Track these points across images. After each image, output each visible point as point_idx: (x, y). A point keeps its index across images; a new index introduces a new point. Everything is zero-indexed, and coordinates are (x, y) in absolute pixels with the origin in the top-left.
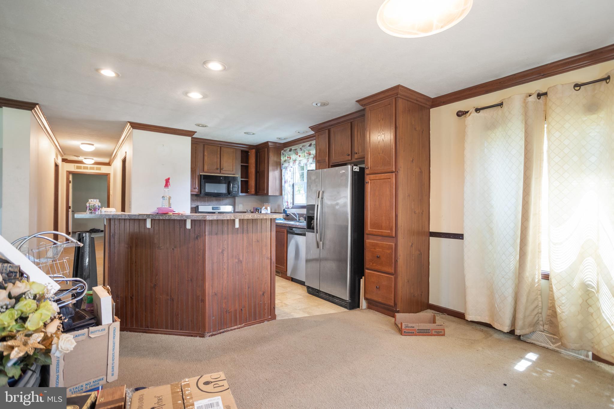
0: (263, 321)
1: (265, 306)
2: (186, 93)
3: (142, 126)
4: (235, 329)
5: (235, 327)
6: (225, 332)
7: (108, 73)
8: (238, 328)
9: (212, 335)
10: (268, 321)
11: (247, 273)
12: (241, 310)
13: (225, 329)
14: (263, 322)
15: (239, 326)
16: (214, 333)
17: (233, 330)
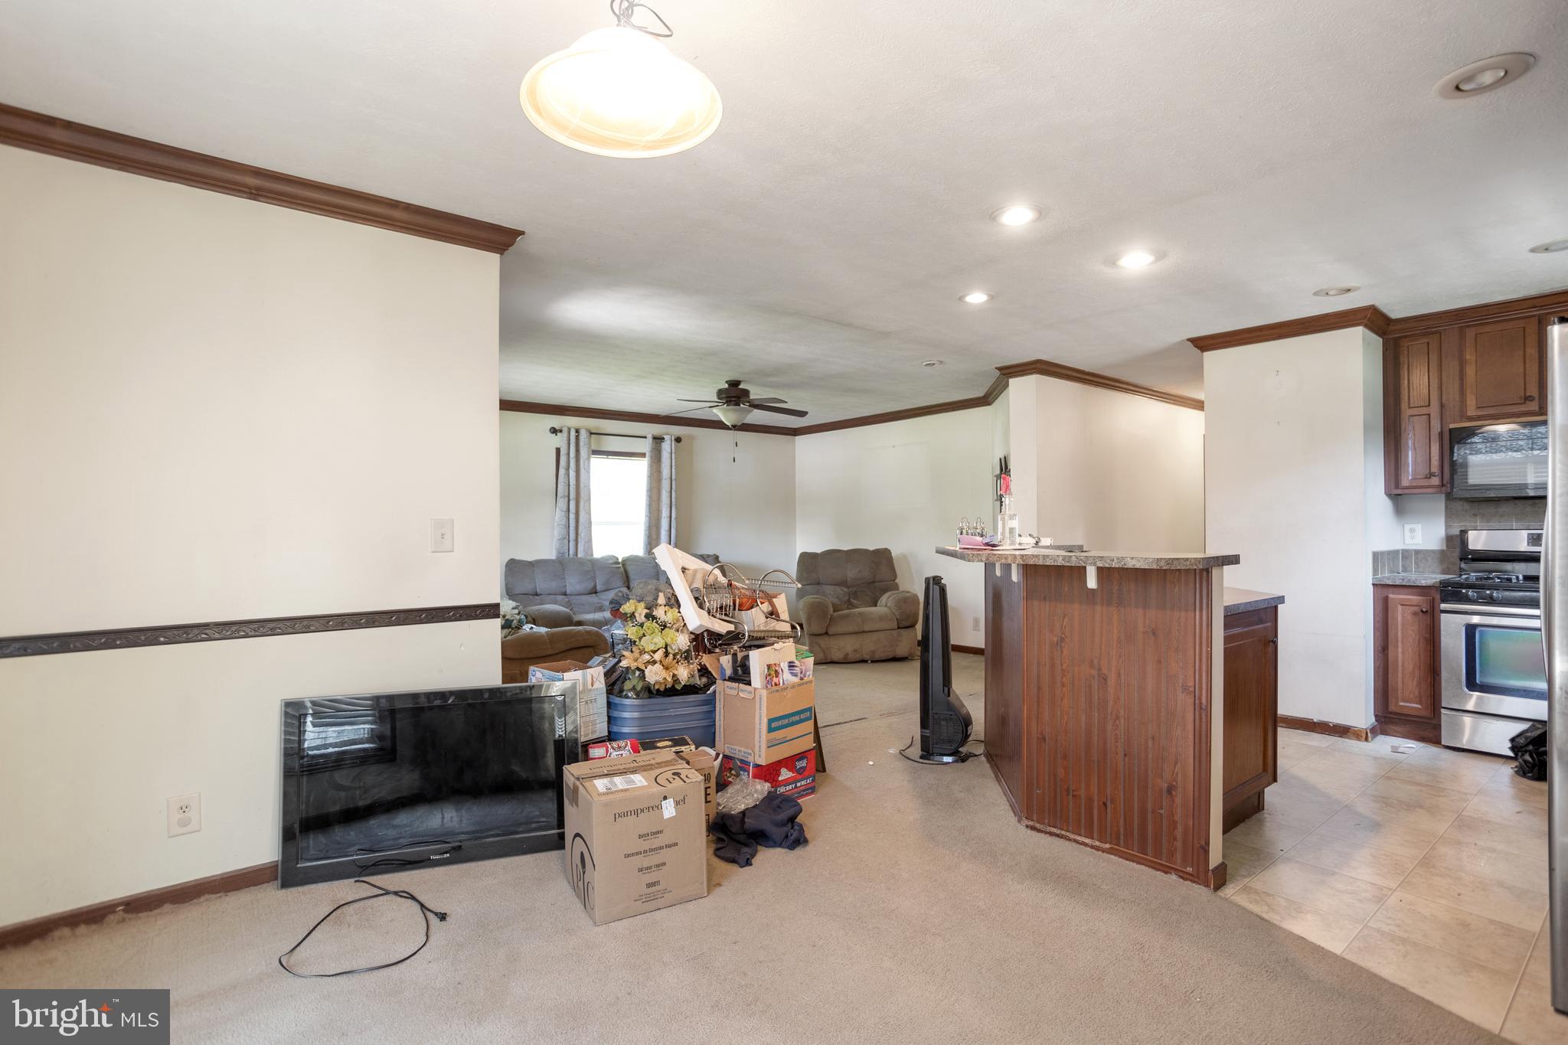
0: (1166, 870)
1: (1175, 828)
2: (1112, 262)
3: (1220, 340)
4: (1086, 845)
5: (1087, 841)
6: (1062, 838)
7: (977, 298)
8: (1092, 847)
9: (1033, 828)
10: (1180, 877)
11: (1122, 713)
12: (1105, 804)
13: (1063, 832)
14: (1166, 873)
15: (1097, 843)
16: (1038, 826)
17: (1080, 844)
